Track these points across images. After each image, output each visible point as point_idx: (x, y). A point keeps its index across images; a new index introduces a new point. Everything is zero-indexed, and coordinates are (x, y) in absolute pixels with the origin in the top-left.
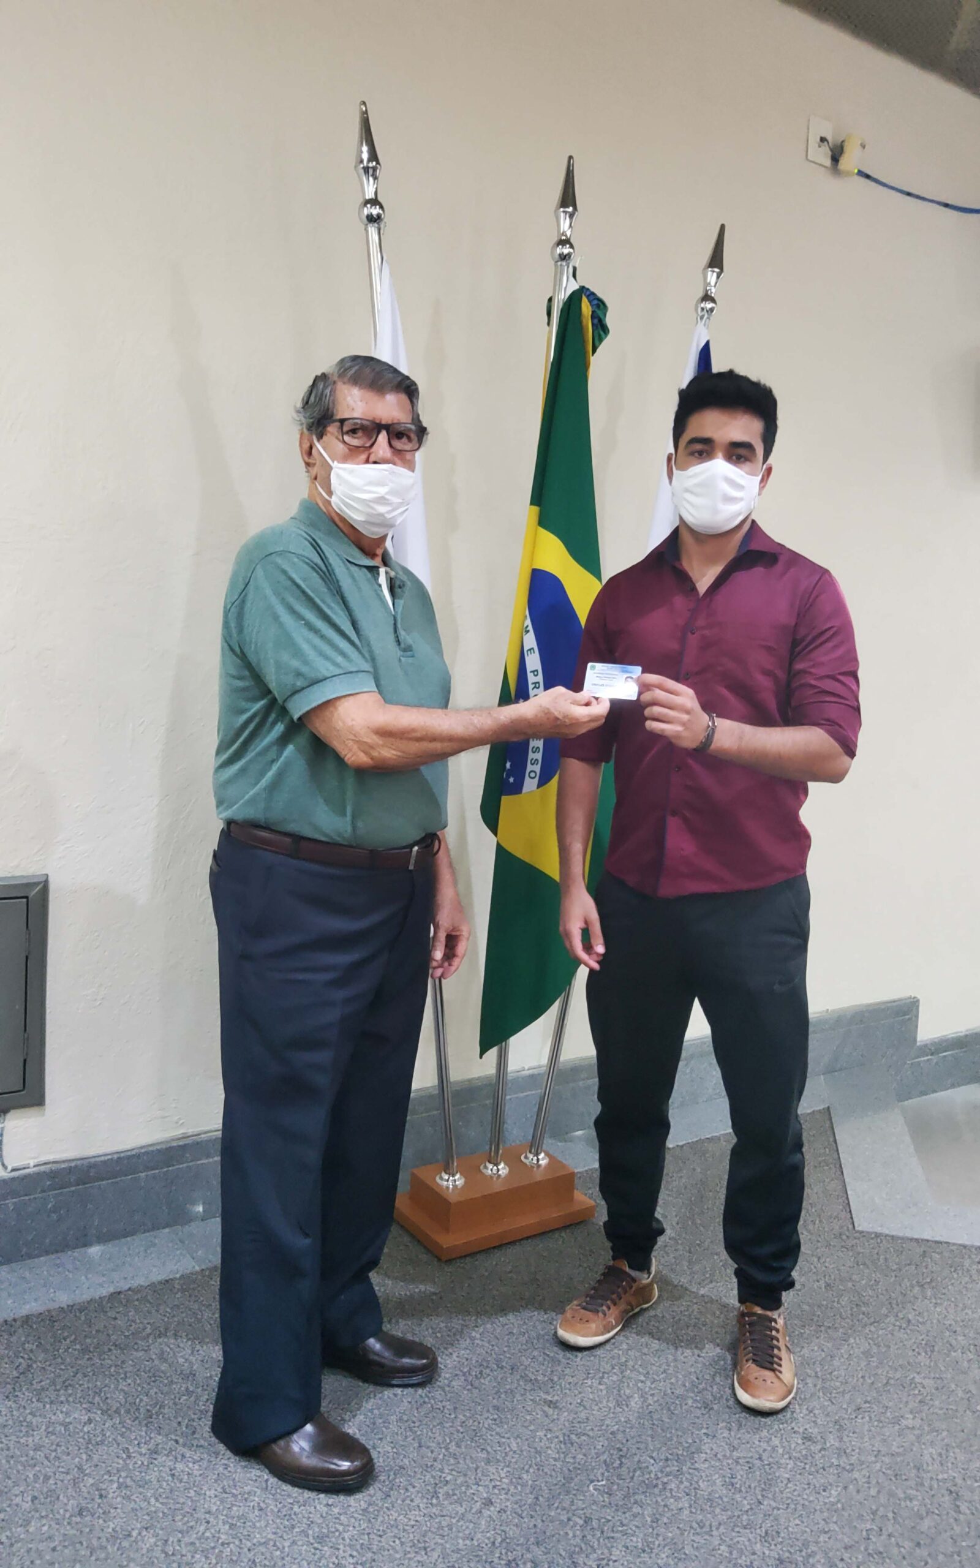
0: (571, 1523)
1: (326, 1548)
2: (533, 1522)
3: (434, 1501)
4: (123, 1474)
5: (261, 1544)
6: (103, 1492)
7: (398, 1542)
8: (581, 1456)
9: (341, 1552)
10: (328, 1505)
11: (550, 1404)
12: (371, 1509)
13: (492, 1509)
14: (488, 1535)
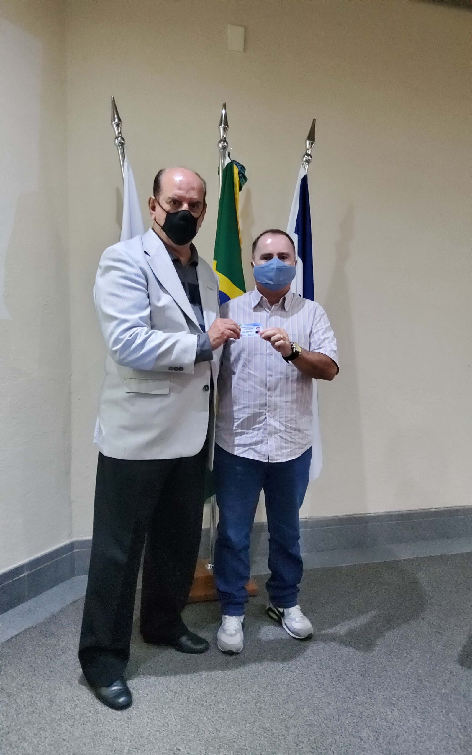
0: (445, 672)
1: (348, 665)
2: (429, 669)
3: (390, 657)
4: (274, 631)
5: (324, 659)
6: (267, 635)
7: (375, 667)
8: (450, 652)
9: (354, 666)
10: (348, 652)
11: (439, 633)
12: (365, 655)
13: (412, 662)
14: (411, 671)
